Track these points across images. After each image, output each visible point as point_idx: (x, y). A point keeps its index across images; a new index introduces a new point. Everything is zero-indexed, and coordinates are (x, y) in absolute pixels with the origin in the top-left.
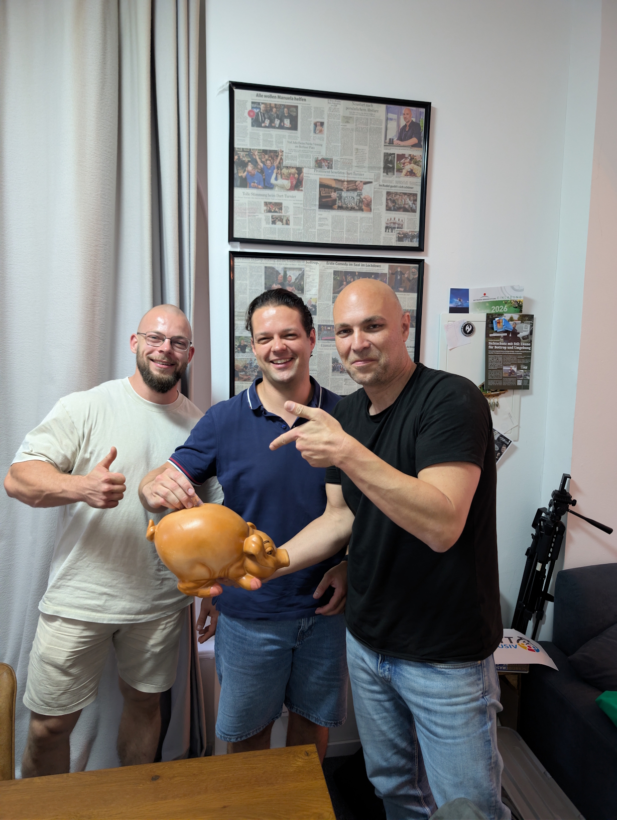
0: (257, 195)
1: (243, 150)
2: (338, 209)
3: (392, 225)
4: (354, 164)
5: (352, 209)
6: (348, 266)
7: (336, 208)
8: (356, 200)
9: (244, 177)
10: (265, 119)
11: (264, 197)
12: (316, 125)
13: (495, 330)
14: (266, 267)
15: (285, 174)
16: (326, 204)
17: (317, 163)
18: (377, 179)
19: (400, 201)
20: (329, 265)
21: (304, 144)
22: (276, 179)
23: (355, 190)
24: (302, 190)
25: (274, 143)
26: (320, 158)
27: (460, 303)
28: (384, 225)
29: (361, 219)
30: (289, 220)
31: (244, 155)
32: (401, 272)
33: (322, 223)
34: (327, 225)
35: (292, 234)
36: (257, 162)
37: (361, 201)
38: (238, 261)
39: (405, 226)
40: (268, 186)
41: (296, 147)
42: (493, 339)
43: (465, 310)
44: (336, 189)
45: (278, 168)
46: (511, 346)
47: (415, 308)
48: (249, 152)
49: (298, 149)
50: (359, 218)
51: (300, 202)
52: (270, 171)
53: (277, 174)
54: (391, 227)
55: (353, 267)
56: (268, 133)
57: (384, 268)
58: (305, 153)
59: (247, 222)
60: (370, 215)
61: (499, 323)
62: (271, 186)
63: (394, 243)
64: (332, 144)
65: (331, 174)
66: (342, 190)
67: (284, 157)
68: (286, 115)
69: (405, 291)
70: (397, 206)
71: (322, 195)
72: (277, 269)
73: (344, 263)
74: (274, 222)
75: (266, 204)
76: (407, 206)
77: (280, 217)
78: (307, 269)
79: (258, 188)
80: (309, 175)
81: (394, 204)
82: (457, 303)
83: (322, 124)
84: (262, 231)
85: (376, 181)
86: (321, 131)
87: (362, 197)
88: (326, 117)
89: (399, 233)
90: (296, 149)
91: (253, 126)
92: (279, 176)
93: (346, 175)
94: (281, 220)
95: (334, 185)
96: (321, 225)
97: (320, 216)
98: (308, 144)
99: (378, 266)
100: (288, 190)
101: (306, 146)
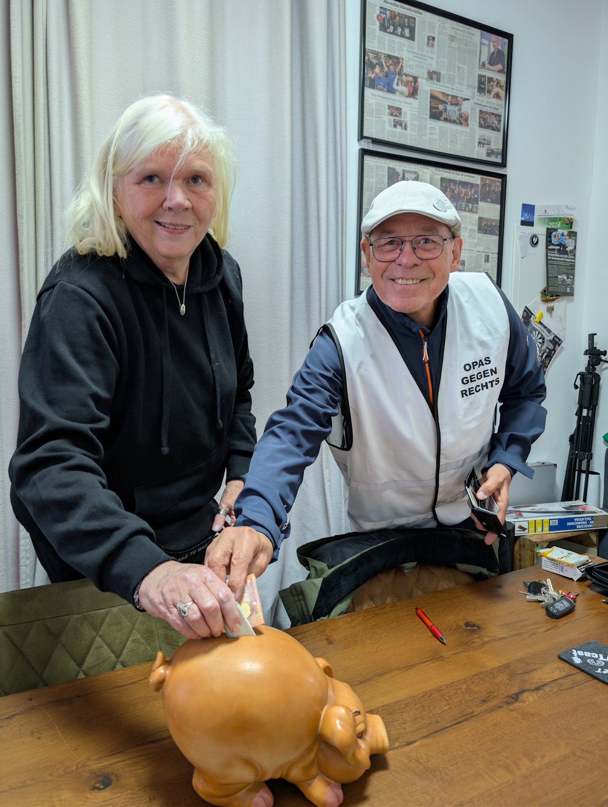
0: (383, 97)
1: (372, 52)
2: (444, 121)
3: (483, 141)
4: (457, 81)
5: (454, 122)
6: (451, 175)
7: (442, 119)
8: (457, 114)
9: (372, 78)
10: (390, 25)
11: (388, 100)
12: (428, 38)
13: (553, 242)
14: (389, 168)
15: (405, 81)
16: (435, 115)
17: (429, 75)
18: (473, 97)
19: (489, 120)
20: (437, 172)
21: (419, 55)
22: (397, 85)
23: (457, 104)
24: (417, 99)
25: (396, 50)
26: (431, 71)
27: (528, 218)
28: (477, 141)
29: (461, 132)
30: (406, 126)
31: (373, 57)
32: (489, 184)
33: (431, 132)
34: (436, 134)
35: (409, 139)
36: (383, 66)
37: (461, 116)
38: (368, 159)
39: (492, 143)
40: (391, 91)
41: (414, 56)
42: (551, 251)
43: (530, 224)
44: (443, 102)
45: (400, 74)
46: (562, 258)
47: (498, 218)
48: (377, 55)
49: (415, 58)
50: (459, 131)
51: (415, 110)
52: (393, 76)
53: (398, 79)
54: (482, 143)
55: (455, 175)
56: (392, 39)
57: (477, 179)
58: (420, 64)
59: (374, 122)
60: (467, 130)
61: (555, 237)
62: (393, 91)
63: (484, 157)
64: (441, 59)
65: (439, 87)
66: (447, 103)
67: (404, 65)
68: (407, 25)
69: (492, 202)
70: (487, 124)
71: (432, 106)
72: (397, 170)
73: (448, 171)
74: (395, 126)
75: (390, 107)
76: (494, 125)
77: (400, 121)
78: (420, 173)
79: (383, 91)
80: (423, 86)
81: (484, 122)
82: (527, 217)
83: (433, 38)
84: (386, 134)
85: (472, 99)
86: (432, 45)
87: (462, 112)
88: (436, 32)
89: (488, 149)
90: (414, 58)
91: (380, 30)
92: (400, 82)
93: (450, 90)
94: (401, 125)
95: (441, 97)
96: (431, 134)
97: (430, 125)
98: (423, 56)
99: (473, 177)
100: (406, 97)
101: (421, 57)
